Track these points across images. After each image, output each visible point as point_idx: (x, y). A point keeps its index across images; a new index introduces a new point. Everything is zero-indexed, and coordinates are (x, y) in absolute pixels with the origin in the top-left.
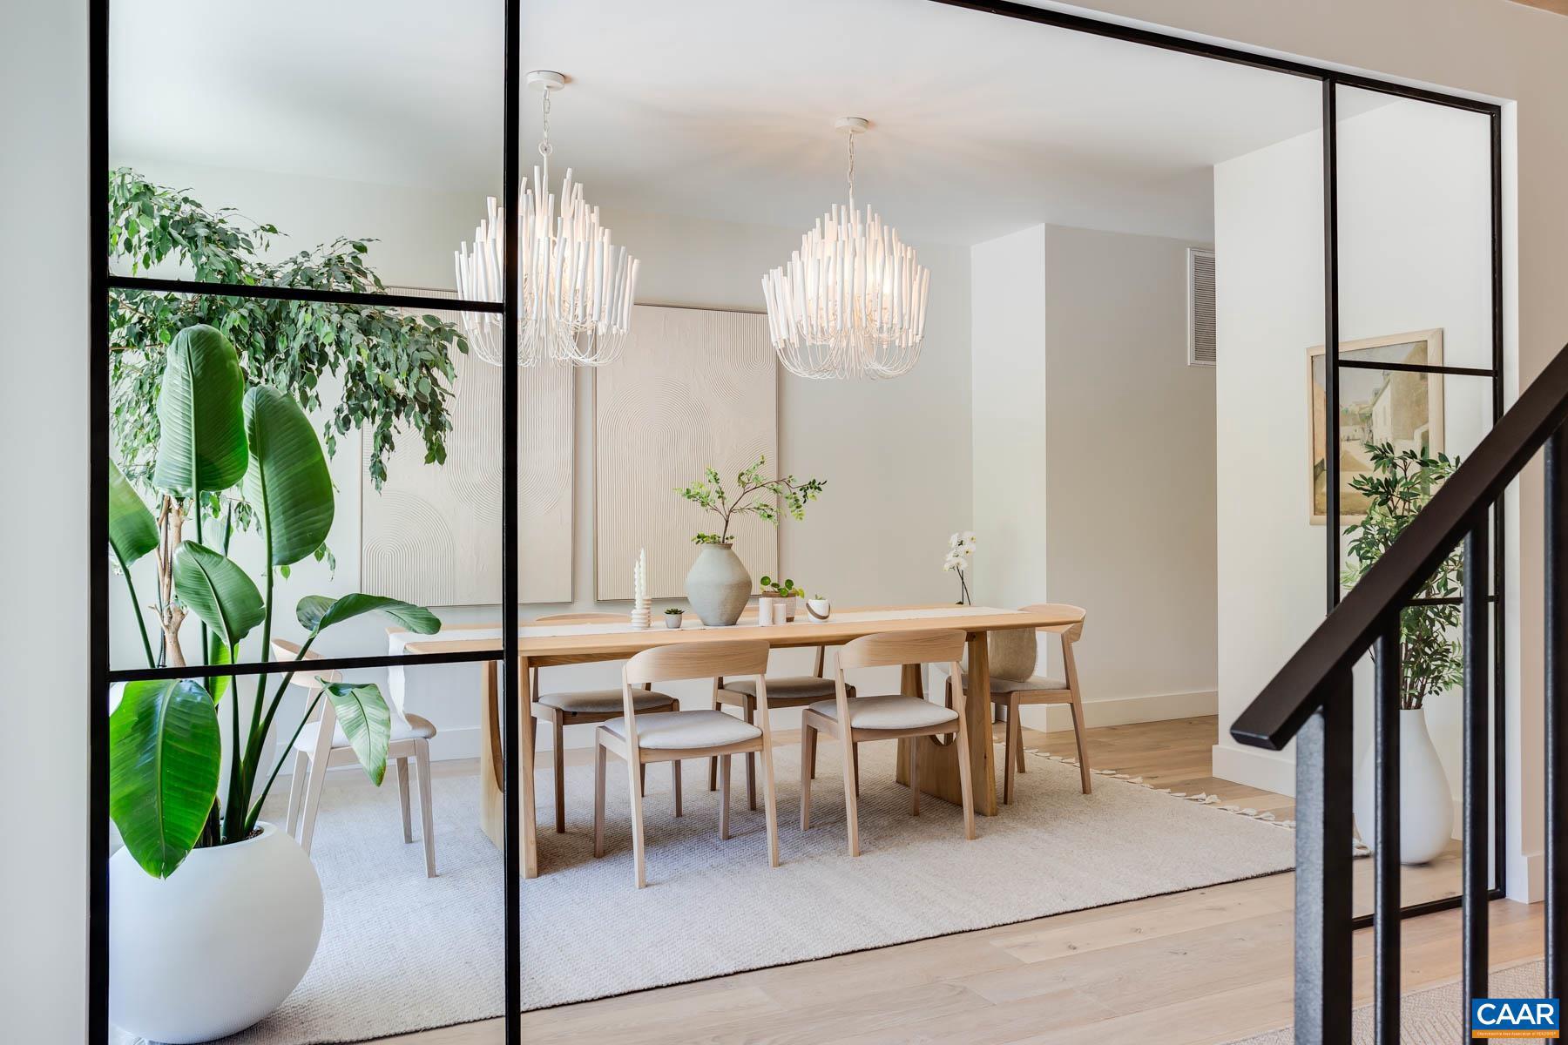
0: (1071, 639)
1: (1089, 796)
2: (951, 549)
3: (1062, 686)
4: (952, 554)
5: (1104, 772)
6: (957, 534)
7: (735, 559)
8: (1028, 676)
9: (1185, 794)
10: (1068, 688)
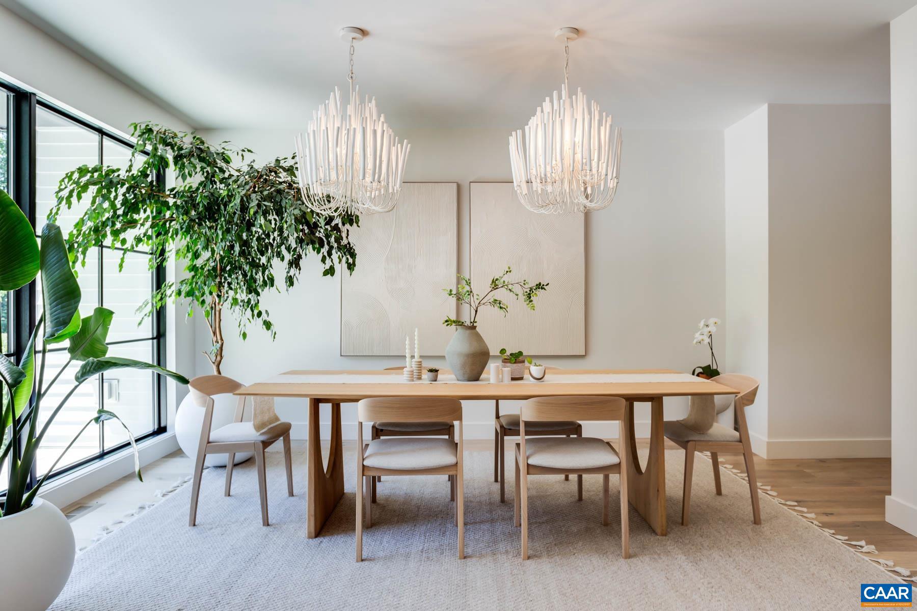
0: (743, 404)
1: (759, 526)
2: (699, 330)
3: (735, 439)
4: (699, 333)
5: (788, 503)
6: (704, 320)
7: (478, 337)
8: (709, 429)
9: (846, 538)
10: (740, 441)
